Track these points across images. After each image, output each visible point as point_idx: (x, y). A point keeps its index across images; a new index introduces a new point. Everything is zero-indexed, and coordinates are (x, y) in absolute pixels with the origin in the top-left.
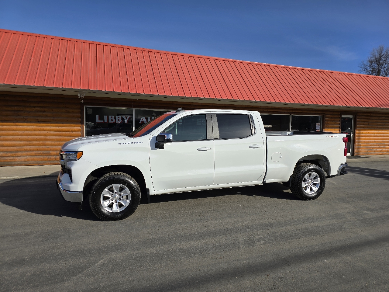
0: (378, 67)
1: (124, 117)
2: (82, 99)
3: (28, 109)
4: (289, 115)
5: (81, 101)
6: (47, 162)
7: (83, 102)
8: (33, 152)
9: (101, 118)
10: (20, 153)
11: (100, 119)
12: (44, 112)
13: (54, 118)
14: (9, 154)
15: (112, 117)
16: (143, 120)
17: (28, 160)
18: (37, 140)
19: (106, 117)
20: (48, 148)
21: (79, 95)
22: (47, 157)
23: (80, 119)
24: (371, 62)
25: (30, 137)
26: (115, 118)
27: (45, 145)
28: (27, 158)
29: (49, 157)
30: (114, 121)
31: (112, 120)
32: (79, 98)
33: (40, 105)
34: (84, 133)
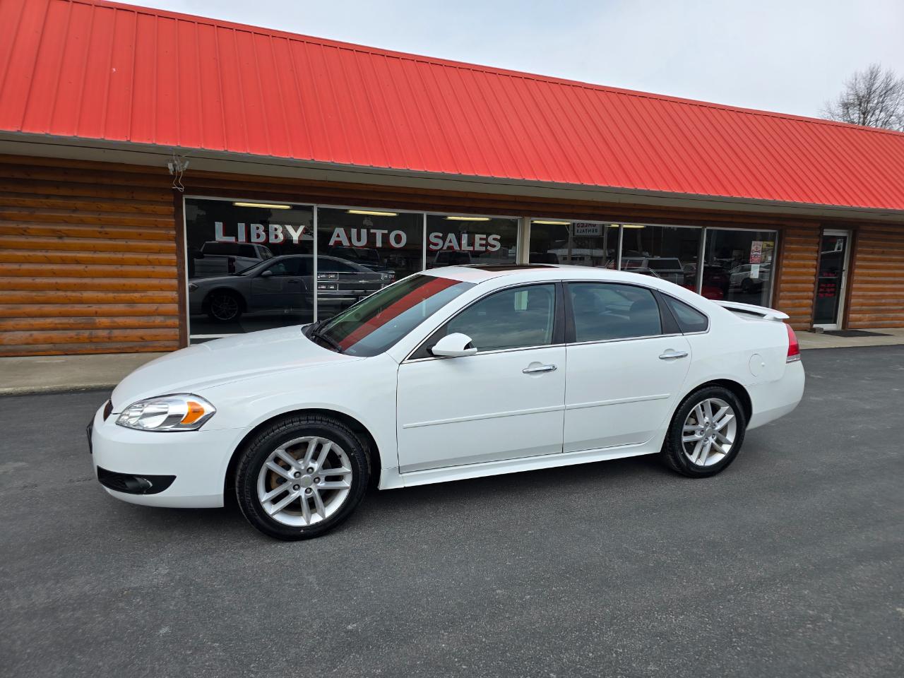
1: (290, 228)
2: (178, 177)
3: (29, 201)
4: (700, 227)
6: (89, 346)
8: (49, 320)
9: (230, 230)
10: (10, 323)
11: (226, 233)
12: (75, 210)
13: (102, 227)
15: (258, 228)
16: (338, 236)
17: (36, 342)
18: (57, 288)
19: (241, 227)
20: (90, 309)
21: (170, 166)
22: (86, 333)
23: (173, 233)
24: (846, 106)
25: (39, 280)
26: (267, 231)
27: (81, 302)
28: (31, 335)
29: (91, 334)
30: (262, 239)
31: (258, 236)
32: (172, 173)
33: (63, 192)
34: (184, 268)
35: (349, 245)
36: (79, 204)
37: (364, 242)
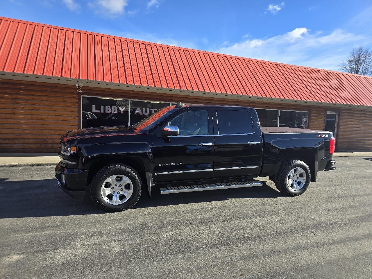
0: (357, 67)
1: (120, 108)
2: (80, 89)
3: (25, 97)
4: (278, 110)
5: (79, 91)
6: (44, 150)
7: (80, 92)
9: (98, 108)
10: (16, 141)
11: (96, 109)
12: (42, 100)
13: (51, 107)
14: (7, 141)
15: (108, 108)
16: (138, 111)
17: (26, 148)
19: (102, 107)
20: (45, 136)
21: (77, 85)
23: (77, 109)
24: (350, 62)
28: (24, 145)
29: (45, 145)
30: (110, 112)
31: (108, 110)
32: (77, 87)
33: (38, 93)
34: (80, 122)
35: (142, 114)
36: (44, 98)
37: (148, 113)
